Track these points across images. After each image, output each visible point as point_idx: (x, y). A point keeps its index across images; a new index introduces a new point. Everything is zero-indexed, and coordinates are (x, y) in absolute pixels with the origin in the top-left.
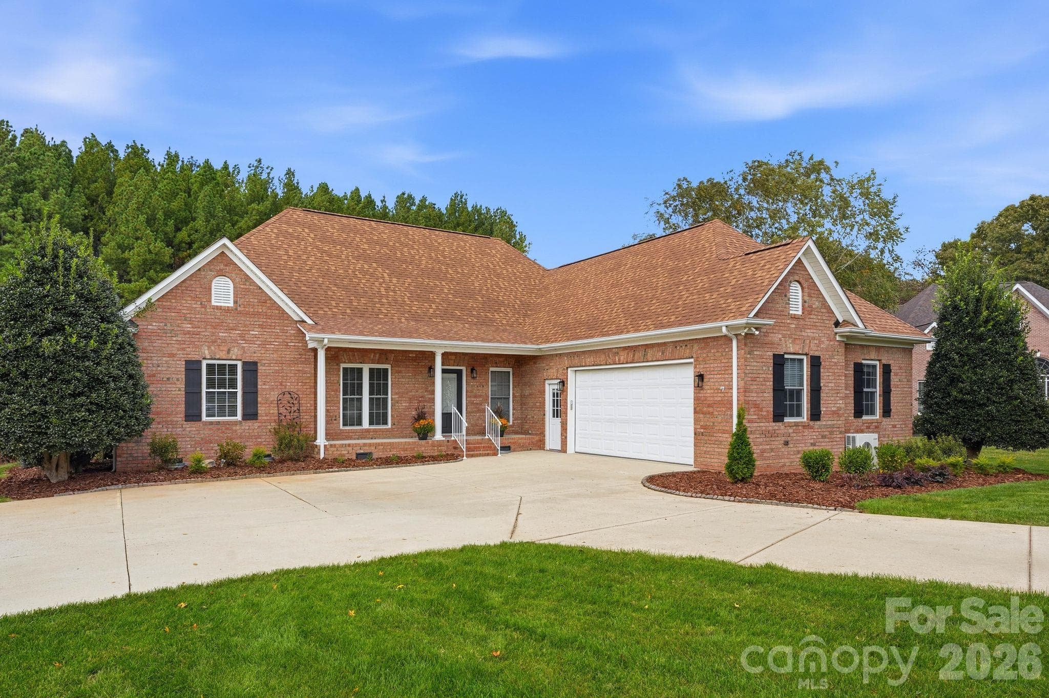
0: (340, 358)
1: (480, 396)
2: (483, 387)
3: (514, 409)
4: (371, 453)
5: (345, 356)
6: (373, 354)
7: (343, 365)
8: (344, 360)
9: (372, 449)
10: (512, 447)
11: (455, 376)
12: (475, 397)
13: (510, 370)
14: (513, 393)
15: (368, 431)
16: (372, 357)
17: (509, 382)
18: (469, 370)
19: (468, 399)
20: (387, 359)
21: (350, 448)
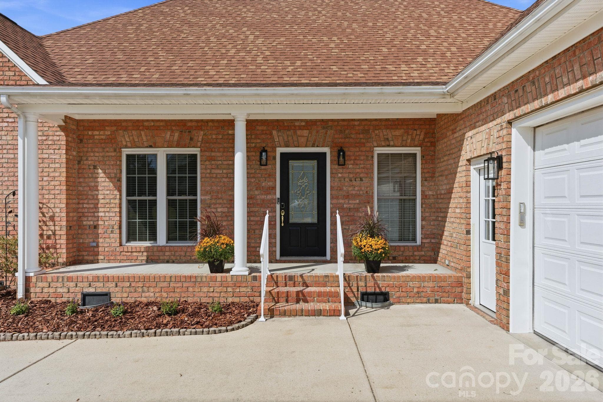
0: (119, 140)
1: (355, 196)
2: (361, 180)
3: (423, 219)
4: (107, 295)
5: (127, 136)
6: (169, 133)
7: (126, 151)
8: (124, 143)
9: (110, 287)
10: (394, 295)
11: (315, 163)
12: (347, 197)
13: (417, 150)
14: (423, 192)
15: (161, 249)
16: (168, 136)
17: (416, 173)
18: (336, 154)
19: (335, 201)
20: (191, 139)
21: (72, 284)
